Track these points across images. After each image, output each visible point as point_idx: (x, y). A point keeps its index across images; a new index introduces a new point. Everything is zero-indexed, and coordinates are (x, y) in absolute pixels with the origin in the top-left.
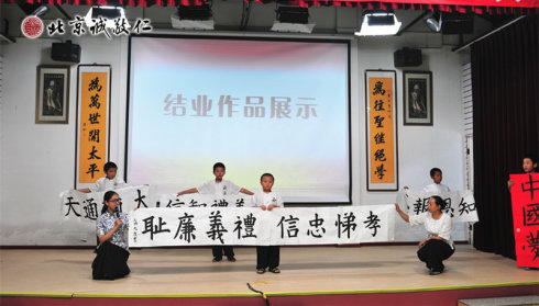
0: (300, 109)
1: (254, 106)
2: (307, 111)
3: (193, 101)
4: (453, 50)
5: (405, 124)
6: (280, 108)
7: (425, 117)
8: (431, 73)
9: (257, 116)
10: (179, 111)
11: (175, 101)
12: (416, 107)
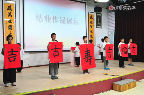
0: (74, 22)
1: (63, 20)
2: (76, 23)
3: (45, 17)
4: (106, 9)
5: (97, 28)
6: (69, 21)
7: (100, 26)
8: (102, 14)
9: (63, 23)
10: (41, 20)
11: (39, 17)
12: (99, 23)
